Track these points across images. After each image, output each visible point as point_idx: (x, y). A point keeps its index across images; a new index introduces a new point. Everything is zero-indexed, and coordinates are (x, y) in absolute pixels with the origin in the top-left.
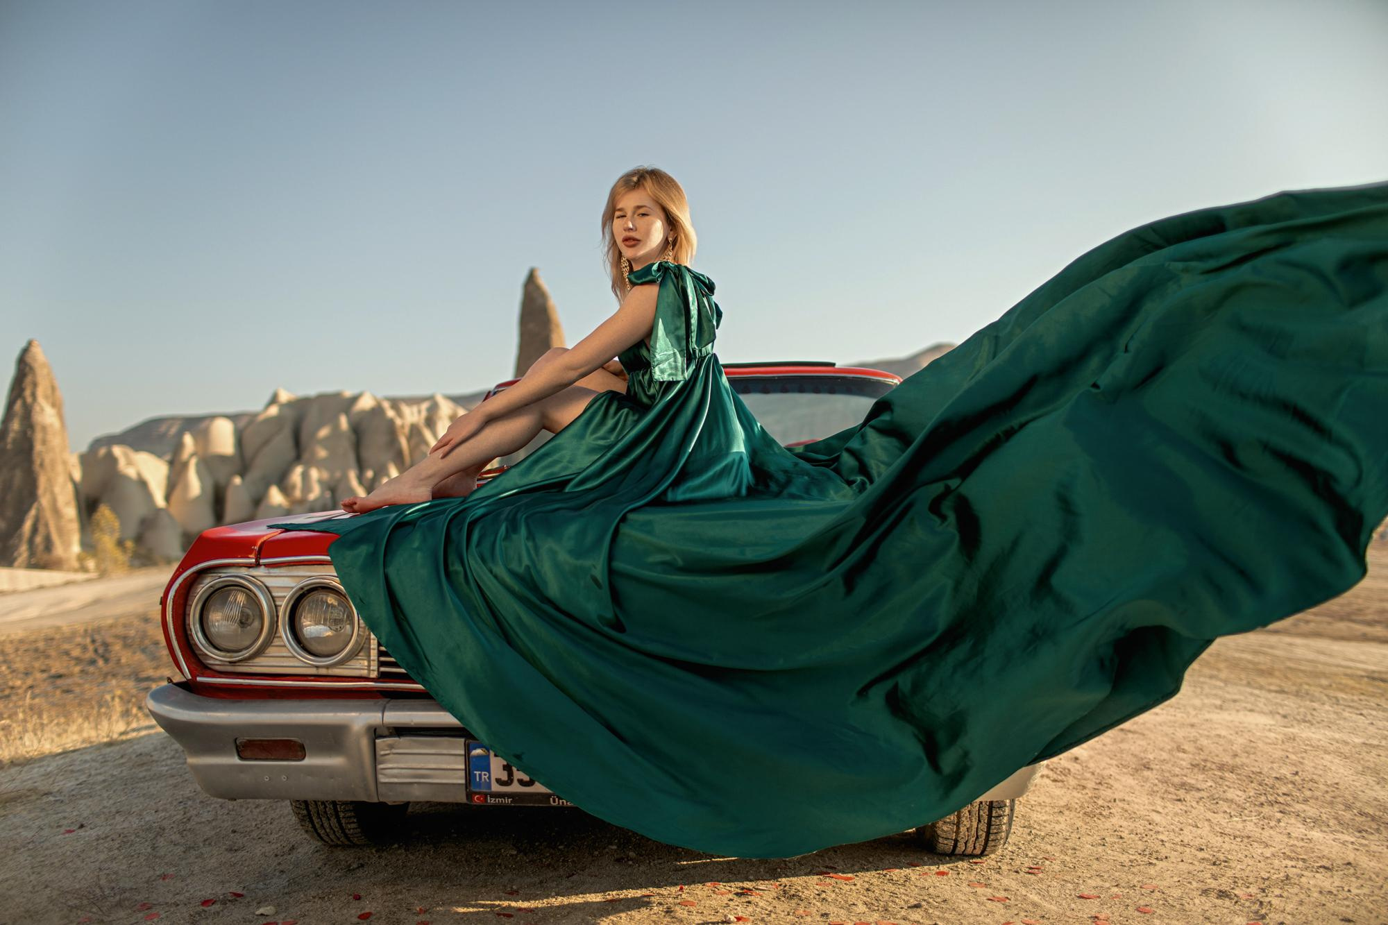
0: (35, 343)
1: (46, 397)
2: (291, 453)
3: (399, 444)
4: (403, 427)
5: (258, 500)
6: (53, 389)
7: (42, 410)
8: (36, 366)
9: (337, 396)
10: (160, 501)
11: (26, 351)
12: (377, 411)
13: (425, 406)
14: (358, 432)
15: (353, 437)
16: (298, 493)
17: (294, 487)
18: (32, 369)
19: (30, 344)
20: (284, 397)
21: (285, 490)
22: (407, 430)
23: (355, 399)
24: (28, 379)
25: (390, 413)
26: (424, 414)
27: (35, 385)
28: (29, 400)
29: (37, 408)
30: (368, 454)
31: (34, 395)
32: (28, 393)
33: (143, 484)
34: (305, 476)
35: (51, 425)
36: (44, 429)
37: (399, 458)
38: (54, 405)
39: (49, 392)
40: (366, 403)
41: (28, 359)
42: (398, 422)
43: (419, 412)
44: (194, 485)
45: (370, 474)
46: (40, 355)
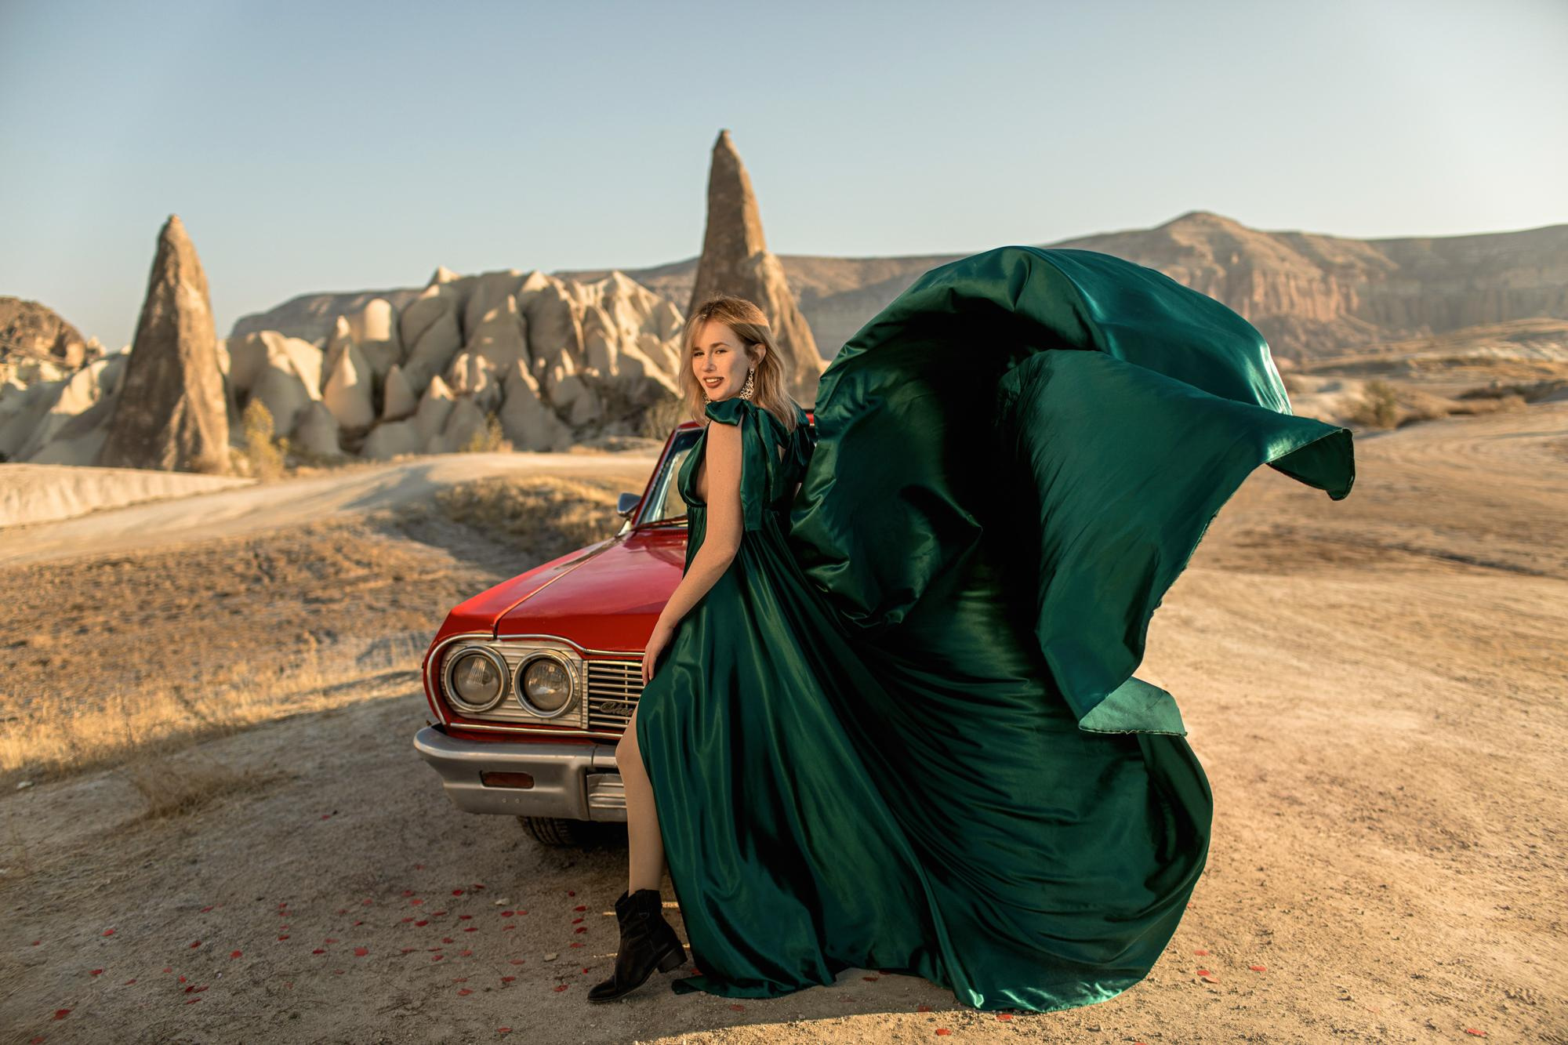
0: (177, 218)
1: (190, 279)
2: (456, 340)
3: (574, 328)
4: (578, 310)
5: (421, 392)
6: (197, 269)
7: (186, 293)
8: (178, 244)
9: (505, 275)
10: (315, 393)
11: (166, 228)
12: (549, 292)
13: (602, 284)
14: (528, 315)
15: (523, 322)
16: (463, 385)
17: (459, 377)
18: (173, 248)
19: (170, 220)
20: (447, 276)
21: (450, 380)
22: (582, 314)
23: (525, 278)
24: (171, 259)
25: (564, 295)
26: (601, 294)
27: (177, 265)
28: (172, 282)
29: (180, 291)
30: (542, 341)
31: (177, 277)
32: (170, 274)
33: (297, 379)
34: (471, 365)
35: (197, 310)
36: (189, 314)
37: (572, 344)
38: (198, 287)
39: (193, 273)
40: (537, 283)
41: (170, 238)
42: (573, 304)
43: (596, 292)
44: (350, 372)
45: (542, 363)
46: (182, 233)
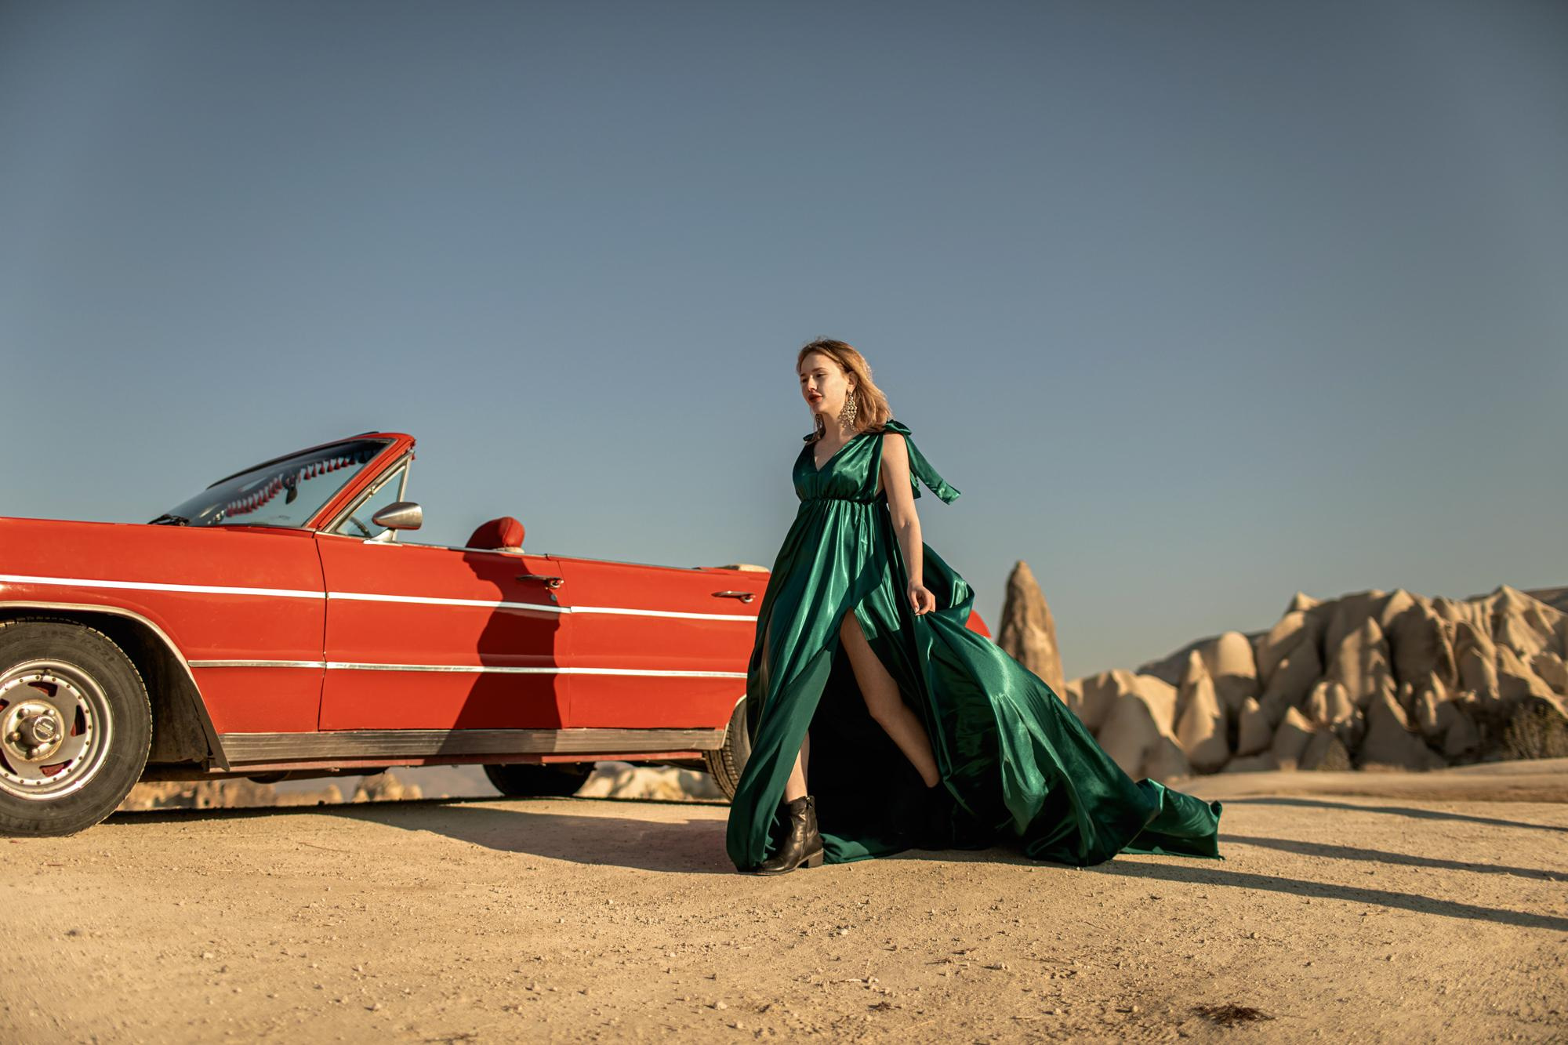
0: (1023, 564)
1: (1036, 621)
2: (1317, 668)
3: (1444, 648)
4: (1447, 628)
5: (1276, 724)
6: (1043, 611)
7: (1033, 634)
8: (1025, 588)
9: (1365, 596)
10: (1165, 727)
11: (1014, 573)
12: (1416, 610)
13: (1489, 603)
14: (1392, 641)
15: (1386, 645)
16: (1323, 715)
17: (1318, 708)
18: (1021, 592)
19: (1018, 566)
20: (1305, 602)
21: (1307, 711)
22: (1453, 633)
23: (1387, 599)
24: (1018, 603)
25: (1431, 613)
26: (1490, 611)
27: (1024, 608)
28: (1020, 625)
29: (1027, 633)
30: (1405, 664)
31: (1024, 620)
32: (1018, 618)
33: (1145, 709)
34: (1330, 695)
35: (1043, 650)
36: (1036, 654)
37: (1443, 666)
38: (1045, 629)
39: (1039, 615)
40: (1402, 602)
41: (1018, 582)
42: (1441, 622)
43: (1483, 610)
44: (1207, 706)
45: (1409, 689)
46: (1028, 577)
